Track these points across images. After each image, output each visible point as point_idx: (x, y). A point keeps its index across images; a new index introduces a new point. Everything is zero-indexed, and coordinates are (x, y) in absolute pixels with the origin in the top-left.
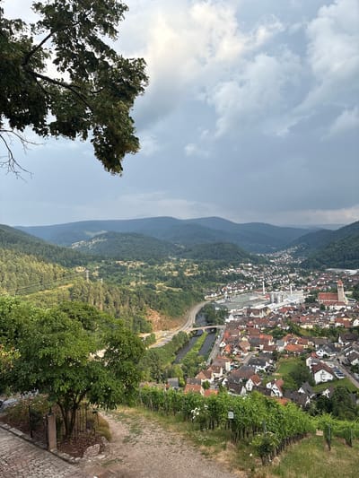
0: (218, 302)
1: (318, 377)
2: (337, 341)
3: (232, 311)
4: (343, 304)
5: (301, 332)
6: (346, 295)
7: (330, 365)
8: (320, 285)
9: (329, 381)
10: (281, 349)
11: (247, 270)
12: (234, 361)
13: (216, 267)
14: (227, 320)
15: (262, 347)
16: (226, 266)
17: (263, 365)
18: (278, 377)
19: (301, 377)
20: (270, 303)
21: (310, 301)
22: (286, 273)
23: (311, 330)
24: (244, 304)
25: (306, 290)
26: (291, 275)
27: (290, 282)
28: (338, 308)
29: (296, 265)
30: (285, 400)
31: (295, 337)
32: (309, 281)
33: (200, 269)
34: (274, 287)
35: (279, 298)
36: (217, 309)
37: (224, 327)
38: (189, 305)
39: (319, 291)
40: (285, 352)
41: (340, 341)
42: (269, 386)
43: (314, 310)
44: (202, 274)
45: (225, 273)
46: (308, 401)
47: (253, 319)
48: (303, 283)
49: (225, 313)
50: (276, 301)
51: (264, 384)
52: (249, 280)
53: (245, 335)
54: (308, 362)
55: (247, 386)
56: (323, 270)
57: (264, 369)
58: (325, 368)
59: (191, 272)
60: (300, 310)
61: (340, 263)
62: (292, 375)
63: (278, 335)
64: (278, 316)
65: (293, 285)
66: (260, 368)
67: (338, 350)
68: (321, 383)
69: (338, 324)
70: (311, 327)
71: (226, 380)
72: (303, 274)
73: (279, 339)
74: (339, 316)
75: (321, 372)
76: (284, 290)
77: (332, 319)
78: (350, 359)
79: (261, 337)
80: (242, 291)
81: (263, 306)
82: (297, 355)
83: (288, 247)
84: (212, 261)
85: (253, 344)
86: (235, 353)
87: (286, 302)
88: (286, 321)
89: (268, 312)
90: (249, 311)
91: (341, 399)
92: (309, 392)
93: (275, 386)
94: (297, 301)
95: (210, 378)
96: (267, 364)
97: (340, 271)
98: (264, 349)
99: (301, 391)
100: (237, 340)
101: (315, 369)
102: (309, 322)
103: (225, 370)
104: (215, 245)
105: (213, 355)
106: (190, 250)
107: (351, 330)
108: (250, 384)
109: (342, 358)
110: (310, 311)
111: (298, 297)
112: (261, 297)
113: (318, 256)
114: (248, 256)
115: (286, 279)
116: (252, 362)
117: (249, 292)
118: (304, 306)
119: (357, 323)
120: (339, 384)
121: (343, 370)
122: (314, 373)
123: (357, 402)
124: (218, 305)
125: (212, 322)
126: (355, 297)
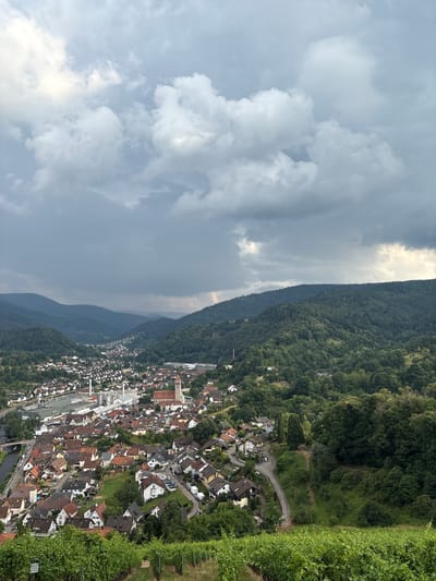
0: (28, 408)
1: (147, 495)
2: (171, 447)
3: (46, 420)
4: (180, 403)
5: (132, 440)
6: (184, 393)
7: (162, 476)
8: (156, 382)
9: (160, 496)
10: (106, 464)
11: (71, 365)
12: (42, 487)
13: (28, 361)
14: (38, 433)
15: (82, 464)
16: (43, 359)
17: (81, 487)
18: (100, 502)
19: (128, 496)
20: (97, 406)
21: (145, 402)
22: (117, 369)
23: (144, 437)
24: (64, 409)
25: (141, 389)
26: (125, 371)
27: (123, 379)
28: (174, 408)
29: (131, 359)
30: (107, 530)
31: (125, 446)
32: (145, 377)
33: (4, 363)
34: (104, 385)
35: (109, 399)
36: (24, 418)
37: (33, 442)
39: (155, 389)
40: (111, 466)
41: (174, 446)
42: (87, 515)
43: (148, 412)
44: (7, 371)
45: (41, 368)
46: (135, 526)
47: (73, 428)
48: (138, 380)
49: (36, 424)
50: (104, 404)
51: (81, 514)
52: (72, 377)
53: (61, 450)
54: (138, 476)
55: (58, 520)
56: (161, 365)
57: (82, 493)
58: (156, 480)
60: (132, 413)
61: (180, 356)
62: (118, 496)
63: (104, 446)
64: (106, 422)
65: (126, 382)
66: (78, 492)
67: (171, 457)
68: (150, 500)
69: (173, 427)
70: (144, 432)
71: (28, 516)
72: (138, 369)
73: (105, 451)
74: (174, 418)
75: (151, 487)
76: (115, 389)
77: (168, 421)
78: (183, 467)
79: (83, 450)
80: (62, 392)
81: (88, 410)
82: (125, 468)
83: (124, 336)
84: (24, 353)
85: (71, 461)
86: (45, 476)
87: (116, 405)
88: (115, 428)
89: (94, 417)
90: (69, 418)
91: (171, 516)
92: (135, 514)
93: (95, 514)
94: (129, 402)
95: (5, 517)
96: (87, 486)
97: (178, 365)
98: (85, 466)
99: (127, 514)
100: (49, 459)
101: (145, 484)
102: (142, 427)
103: (28, 503)
104: (30, 331)
105: (11, 484)
107: (186, 433)
108: (62, 517)
109: (175, 466)
110: (145, 415)
111: (130, 398)
112: (86, 399)
113: (157, 348)
114: (73, 347)
115: (119, 375)
116: (68, 486)
117: (72, 393)
118: (137, 408)
119: (192, 424)
120: (170, 498)
121: (175, 481)
122: (143, 489)
123: (189, 517)
124: (26, 413)
125: (15, 436)
126: (192, 394)
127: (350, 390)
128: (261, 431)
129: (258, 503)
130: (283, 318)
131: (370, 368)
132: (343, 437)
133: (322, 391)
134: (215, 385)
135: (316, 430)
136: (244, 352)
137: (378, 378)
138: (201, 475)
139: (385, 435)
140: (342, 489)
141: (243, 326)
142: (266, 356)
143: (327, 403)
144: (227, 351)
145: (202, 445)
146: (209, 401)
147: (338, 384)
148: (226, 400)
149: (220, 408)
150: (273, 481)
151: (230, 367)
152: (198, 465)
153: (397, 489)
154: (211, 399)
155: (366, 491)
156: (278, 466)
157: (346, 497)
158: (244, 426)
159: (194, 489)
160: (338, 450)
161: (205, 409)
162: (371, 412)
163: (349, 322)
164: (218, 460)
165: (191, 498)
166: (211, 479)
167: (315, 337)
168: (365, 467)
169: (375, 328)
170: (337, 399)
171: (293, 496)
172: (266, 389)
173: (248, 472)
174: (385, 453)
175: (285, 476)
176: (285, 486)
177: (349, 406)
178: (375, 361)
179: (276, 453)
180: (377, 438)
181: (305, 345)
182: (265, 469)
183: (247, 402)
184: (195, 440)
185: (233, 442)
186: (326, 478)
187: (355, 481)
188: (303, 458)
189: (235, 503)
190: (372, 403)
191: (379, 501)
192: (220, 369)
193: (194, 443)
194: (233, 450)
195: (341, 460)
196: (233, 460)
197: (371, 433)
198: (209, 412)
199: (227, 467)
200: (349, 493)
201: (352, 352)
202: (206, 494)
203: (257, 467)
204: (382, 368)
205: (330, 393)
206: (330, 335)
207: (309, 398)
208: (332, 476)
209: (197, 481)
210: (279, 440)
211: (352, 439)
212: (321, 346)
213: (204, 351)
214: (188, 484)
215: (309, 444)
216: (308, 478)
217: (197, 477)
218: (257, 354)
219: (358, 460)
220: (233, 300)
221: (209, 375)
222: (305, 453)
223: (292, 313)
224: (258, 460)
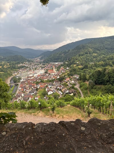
0: (18, 75)
1: (49, 93)
3: (22, 78)
4: (55, 72)
5: (44, 82)
6: (55, 70)
7: (52, 89)
8: (48, 68)
9: (52, 94)
10: (38, 87)
11: (26, 64)
12: (24, 93)
13: (16, 64)
14: (21, 81)
15: (33, 87)
16: (19, 63)
17: (33, 92)
18: (38, 95)
19: (45, 94)
20: (34, 74)
21: (46, 72)
22: (38, 65)
23: (47, 81)
24: (26, 75)
25: (45, 69)
26: (40, 65)
27: (40, 67)
28: (53, 74)
29: (41, 62)
31: (42, 83)
32: (45, 66)
33: (10, 65)
34: (35, 69)
35: (37, 72)
36: (17, 78)
37: (20, 83)
38: (7, 77)
40: (40, 88)
41: (54, 83)
42: (36, 98)
43: (47, 75)
44: (11, 67)
45: (19, 66)
46: (47, 100)
47: (29, 80)
48: (44, 67)
49: (20, 79)
50: (36, 73)
51: (34, 98)
52: (27, 67)
53: (27, 85)
54: (46, 90)
55: (29, 99)
56: (49, 63)
57: (34, 94)
58: (51, 90)
59: (7, 66)
61: (54, 61)
62: (42, 94)
63: (37, 83)
64: (37, 78)
65: (41, 68)
66: (33, 94)
67: (54, 85)
68: (50, 95)
69: (53, 78)
70: (47, 80)
71: (22, 99)
72: (44, 65)
73: (38, 84)
74: (54, 76)
76: (38, 70)
77: (52, 77)
78: (57, 87)
79: (32, 84)
80: (25, 71)
81: (32, 75)
82: (43, 88)
83: (39, 56)
84: (14, 62)
85: (30, 87)
86: (24, 90)
87: (39, 74)
88: (40, 79)
89: (34, 77)
90: (28, 77)
91: (55, 98)
92: (47, 98)
93: (38, 98)
95: (17, 99)
96: (35, 92)
97: (53, 63)
99: (45, 98)
100: (25, 87)
101: (48, 91)
102: (46, 78)
103: (22, 96)
104: (14, 56)
105: (17, 92)
106: (5, 58)
107: (57, 79)
109: (55, 87)
111: (42, 72)
112: (32, 73)
113: (47, 59)
114: (26, 60)
115: (39, 66)
116: (30, 92)
117: (27, 71)
118: (44, 74)
119: (58, 77)
120: (54, 94)
121: (55, 90)
122: (48, 92)
123: (59, 98)
124: (17, 77)
125: (16, 82)
126: (58, 70)
127: (99, 67)
128: (76, 78)
129: (76, 94)
130: (81, 49)
131: (104, 61)
132: (97, 78)
133: (91, 67)
134: (63, 68)
135: (90, 77)
136: (70, 59)
137: (106, 63)
138: (61, 89)
139: (108, 77)
140: (96, 90)
141: (70, 52)
142: (76, 59)
143: (92, 70)
144: (66, 59)
145: (61, 82)
146: (62, 72)
147: (96, 65)
148: (66, 71)
149: (65, 73)
150: (79, 89)
151: (67, 63)
152: (60, 86)
153: (110, 90)
154: (62, 71)
155: (102, 90)
156: (80, 86)
157: (97, 92)
158: (71, 77)
159: (60, 92)
160: (96, 81)
161: (61, 74)
162: (105, 72)
163: (99, 48)
164: (65, 85)
165: (59, 94)
166: (64, 89)
167: (90, 53)
168: (102, 85)
169: (106, 50)
170: (95, 69)
171: (84, 93)
172: (77, 68)
173: (73, 88)
174: (107, 81)
175: (82, 88)
176: (82, 90)
177: (99, 71)
178: (106, 59)
179: (80, 83)
180: (106, 78)
181: (87, 56)
182: (77, 87)
183: (72, 71)
184: (59, 81)
185: (69, 81)
186: (92, 88)
187: (99, 88)
188: (86, 84)
189: (70, 94)
190: (105, 70)
191: (106, 93)
192: (64, 64)
193: (59, 82)
194: (69, 83)
195: (96, 84)
196: (69, 85)
197: (104, 77)
198: (62, 74)
199: (68, 87)
200: (98, 91)
201: (99, 57)
202: (63, 93)
203: (75, 86)
204: (107, 61)
205: (93, 68)
206: (94, 52)
207: (88, 69)
208: (94, 88)
209: (60, 90)
210: (80, 80)
211: (99, 79)
212: (91, 56)
213: (60, 59)
214: (58, 91)
215: (88, 80)
216: (88, 88)
217: (60, 89)
218: (74, 59)
219: (101, 83)
220: (67, 44)
221: (62, 65)
222: (87, 83)
223: (83, 47)
224: (75, 85)
